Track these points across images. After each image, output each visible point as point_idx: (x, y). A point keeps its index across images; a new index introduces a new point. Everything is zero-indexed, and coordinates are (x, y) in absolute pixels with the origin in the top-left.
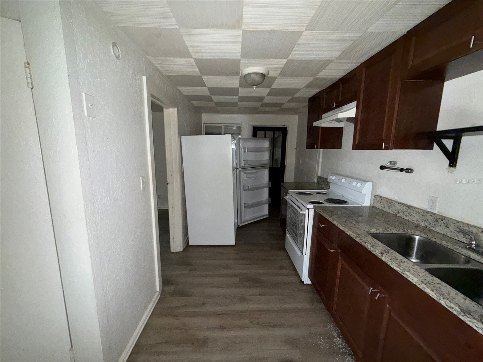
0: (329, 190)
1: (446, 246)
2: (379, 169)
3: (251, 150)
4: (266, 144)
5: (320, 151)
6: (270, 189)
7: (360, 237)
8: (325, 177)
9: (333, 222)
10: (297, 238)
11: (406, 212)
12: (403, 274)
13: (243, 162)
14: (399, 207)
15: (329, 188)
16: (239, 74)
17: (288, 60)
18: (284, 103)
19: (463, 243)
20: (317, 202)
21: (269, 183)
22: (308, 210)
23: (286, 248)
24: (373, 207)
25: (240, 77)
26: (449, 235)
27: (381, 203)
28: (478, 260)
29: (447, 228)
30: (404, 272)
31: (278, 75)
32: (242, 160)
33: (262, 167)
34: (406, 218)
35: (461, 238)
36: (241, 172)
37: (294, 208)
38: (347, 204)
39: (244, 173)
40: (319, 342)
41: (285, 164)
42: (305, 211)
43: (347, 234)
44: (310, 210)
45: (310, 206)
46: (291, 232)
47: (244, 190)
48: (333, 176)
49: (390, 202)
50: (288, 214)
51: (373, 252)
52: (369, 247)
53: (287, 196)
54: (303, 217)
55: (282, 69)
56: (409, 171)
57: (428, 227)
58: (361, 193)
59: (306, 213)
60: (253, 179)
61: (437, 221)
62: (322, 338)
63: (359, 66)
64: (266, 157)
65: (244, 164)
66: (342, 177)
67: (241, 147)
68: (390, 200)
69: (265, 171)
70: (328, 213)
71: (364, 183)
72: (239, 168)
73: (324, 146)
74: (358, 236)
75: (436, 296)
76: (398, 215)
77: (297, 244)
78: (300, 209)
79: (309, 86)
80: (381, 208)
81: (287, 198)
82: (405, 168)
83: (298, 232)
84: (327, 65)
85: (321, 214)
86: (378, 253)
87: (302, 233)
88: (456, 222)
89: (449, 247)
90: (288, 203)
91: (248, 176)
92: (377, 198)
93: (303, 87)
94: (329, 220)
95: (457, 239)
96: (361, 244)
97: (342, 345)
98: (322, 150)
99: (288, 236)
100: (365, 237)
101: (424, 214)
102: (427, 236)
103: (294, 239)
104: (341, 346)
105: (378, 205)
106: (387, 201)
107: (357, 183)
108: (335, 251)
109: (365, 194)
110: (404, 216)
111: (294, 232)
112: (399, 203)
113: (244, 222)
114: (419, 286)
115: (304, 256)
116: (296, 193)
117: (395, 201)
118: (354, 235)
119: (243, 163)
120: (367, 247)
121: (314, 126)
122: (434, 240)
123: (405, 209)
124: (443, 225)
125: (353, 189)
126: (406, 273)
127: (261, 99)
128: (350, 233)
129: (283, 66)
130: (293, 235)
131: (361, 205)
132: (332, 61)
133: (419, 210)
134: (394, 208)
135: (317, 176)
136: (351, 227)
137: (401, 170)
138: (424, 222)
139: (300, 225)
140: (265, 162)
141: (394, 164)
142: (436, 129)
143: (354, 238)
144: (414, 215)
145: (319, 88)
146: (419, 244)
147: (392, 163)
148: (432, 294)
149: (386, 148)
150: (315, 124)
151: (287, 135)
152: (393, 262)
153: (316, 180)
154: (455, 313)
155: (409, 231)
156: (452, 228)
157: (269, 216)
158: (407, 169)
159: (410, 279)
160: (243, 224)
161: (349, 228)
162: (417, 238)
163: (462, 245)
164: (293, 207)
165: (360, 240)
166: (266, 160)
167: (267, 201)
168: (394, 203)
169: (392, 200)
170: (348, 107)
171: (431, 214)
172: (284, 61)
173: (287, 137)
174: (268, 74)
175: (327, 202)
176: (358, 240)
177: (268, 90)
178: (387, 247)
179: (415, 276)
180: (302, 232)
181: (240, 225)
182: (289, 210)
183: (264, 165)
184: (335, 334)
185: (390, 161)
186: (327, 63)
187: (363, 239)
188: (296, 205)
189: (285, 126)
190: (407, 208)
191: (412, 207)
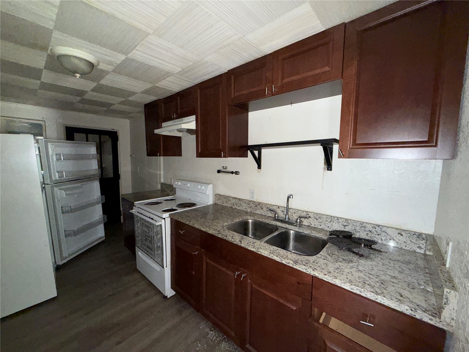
0: (175, 195)
1: (265, 222)
2: (217, 173)
3: (68, 158)
4: (93, 150)
5: (160, 159)
6: (103, 204)
7: (221, 233)
8: (169, 182)
9: (193, 226)
10: (153, 253)
11: (238, 204)
12: (258, 252)
13: (57, 174)
14: (233, 201)
15: (175, 194)
16: (47, 50)
17: (126, 58)
18: (114, 104)
19: (271, 217)
20: (170, 209)
21: (102, 198)
22: (164, 220)
23: (137, 268)
24: (215, 204)
25: (49, 55)
26: (263, 214)
27: (221, 200)
28: (280, 226)
29: (262, 210)
30: (259, 250)
31: (111, 71)
32: (54, 170)
33: (89, 178)
34: (239, 208)
35: (270, 214)
36: (55, 188)
37: (145, 221)
38: (195, 206)
39: (60, 189)
40: (197, 349)
41: (120, 173)
42: (161, 221)
43: (209, 234)
44: (166, 219)
45: (166, 215)
46: (144, 248)
47: (63, 213)
48: (178, 182)
49: (227, 198)
50: (136, 229)
51: (234, 243)
52: (230, 239)
53: (133, 209)
54: (159, 228)
55: (118, 65)
56: (237, 173)
57: (252, 212)
58: (206, 194)
59: (162, 223)
60: (76, 195)
61: (256, 206)
62: (198, 343)
63: (194, 86)
64: (94, 165)
65: (59, 177)
66: (187, 182)
67: (50, 153)
68: (227, 196)
69: (95, 183)
70: (186, 218)
71: (206, 185)
72: (50, 182)
73: (166, 154)
74: (219, 232)
75: (280, 259)
76: (233, 207)
77: (154, 259)
78: (154, 220)
79: (147, 92)
80: (221, 204)
81: (134, 211)
82: (234, 172)
83: (154, 246)
84: (168, 77)
85: (180, 220)
86: (238, 242)
87: (160, 246)
88: (266, 205)
89: (266, 222)
90: (135, 216)
91: (68, 193)
92: (218, 196)
93: (140, 91)
94: (190, 225)
95: (268, 215)
96: (223, 238)
97: (215, 336)
98: (162, 158)
99: (140, 254)
100: (224, 232)
101: (249, 203)
102: (254, 218)
103: (149, 254)
104: (215, 338)
105: (219, 202)
106: (225, 197)
107: (201, 186)
108: (198, 252)
109: (209, 195)
110: (238, 207)
111: (148, 247)
112: (233, 198)
113: (66, 258)
114: (269, 257)
115: (164, 269)
116: (144, 203)
117: (230, 197)
118: (216, 232)
119: (57, 176)
120: (228, 240)
121: (156, 134)
122: (258, 220)
123: (237, 202)
124: (260, 208)
125: (198, 191)
126: (260, 250)
127: (80, 93)
128: (212, 232)
129: (119, 62)
130: (147, 251)
131: (207, 205)
132: (173, 75)
133: (246, 201)
134: (230, 202)
135: (160, 183)
136: (210, 226)
137: (232, 173)
138: (249, 209)
139: (155, 238)
140: (93, 173)
141: (225, 168)
142: (248, 144)
143: (216, 235)
144: (243, 205)
145: (156, 96)
146: (252, 225)
147: (224, 167)
148: (277, 259)
149: (225, 157)
150: (157, 131)
151: (118, 141)
152: (250, 245)
153: (159, 187)
154: (291, 266)
155: (245, 217)
156: (265, 209)
157: (105, 238)
158: (236, 172)
159: (263, 254)
160: (65, 261)
161: (209, 227)
162: (250, 221)
163: (271, 218)
164: (143, 219)
165: (222, 236)
166: (95, 169)
167: (102, 220)
168: (229, 198)
169: (228, 197)
170: (188, 120)
171: (252, 202)
172: (123, 57)
173: (118, 142)
174: (98, 65)
175: (179, 207)
176: (219, 236)
177: (93, 85)
178: (241, 235)
179: (265, 251)
180: (159, 244)
181: (61, 263)
182: (137, 225)
183: (90, 176)
184: (207, 330)
185: (223, 166)
186: (167, 74)
187: (224, 234)
188: (147, 217)
189: (113, 129)
190: (238, 200)
191: (241, 199)
